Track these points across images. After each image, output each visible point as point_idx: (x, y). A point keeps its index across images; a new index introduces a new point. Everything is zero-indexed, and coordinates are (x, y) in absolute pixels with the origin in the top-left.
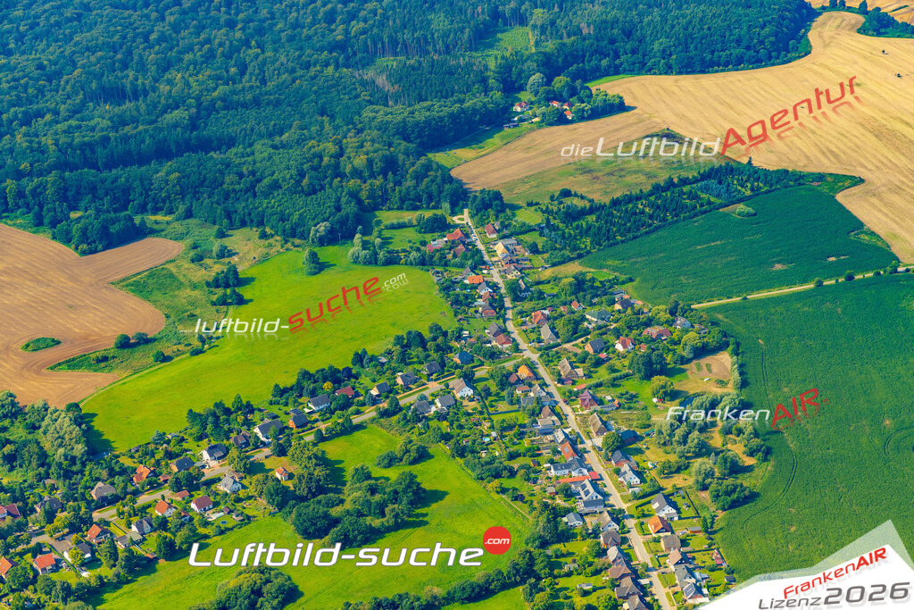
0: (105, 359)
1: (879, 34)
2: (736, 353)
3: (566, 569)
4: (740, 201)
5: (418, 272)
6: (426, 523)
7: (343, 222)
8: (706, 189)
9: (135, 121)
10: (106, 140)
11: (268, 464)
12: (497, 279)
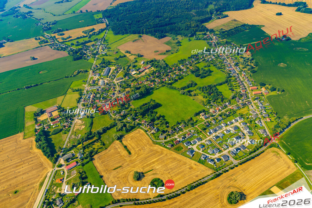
0: (165, 53)
1: (264, 3)
2: (250, 52)
3: (232, 81)
4: (247, 29)
5: (203, 41)
6: (211, 75)
7: (192, 34)
8: (242, 28)
9: (162, 20)
10: (159, 23)
11: (189, 67)
12: (214, 42)
